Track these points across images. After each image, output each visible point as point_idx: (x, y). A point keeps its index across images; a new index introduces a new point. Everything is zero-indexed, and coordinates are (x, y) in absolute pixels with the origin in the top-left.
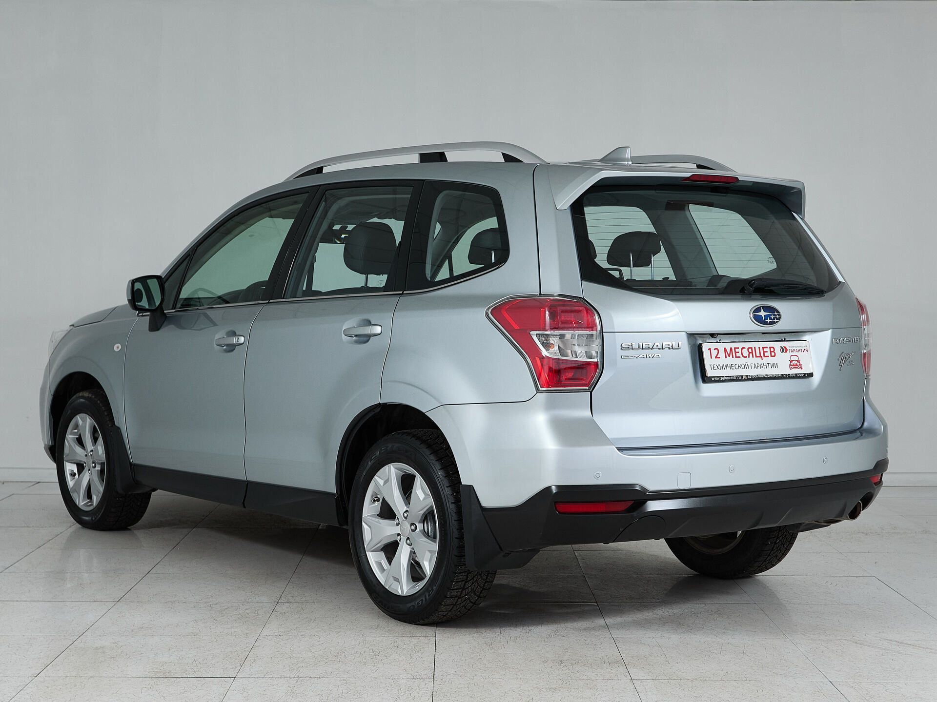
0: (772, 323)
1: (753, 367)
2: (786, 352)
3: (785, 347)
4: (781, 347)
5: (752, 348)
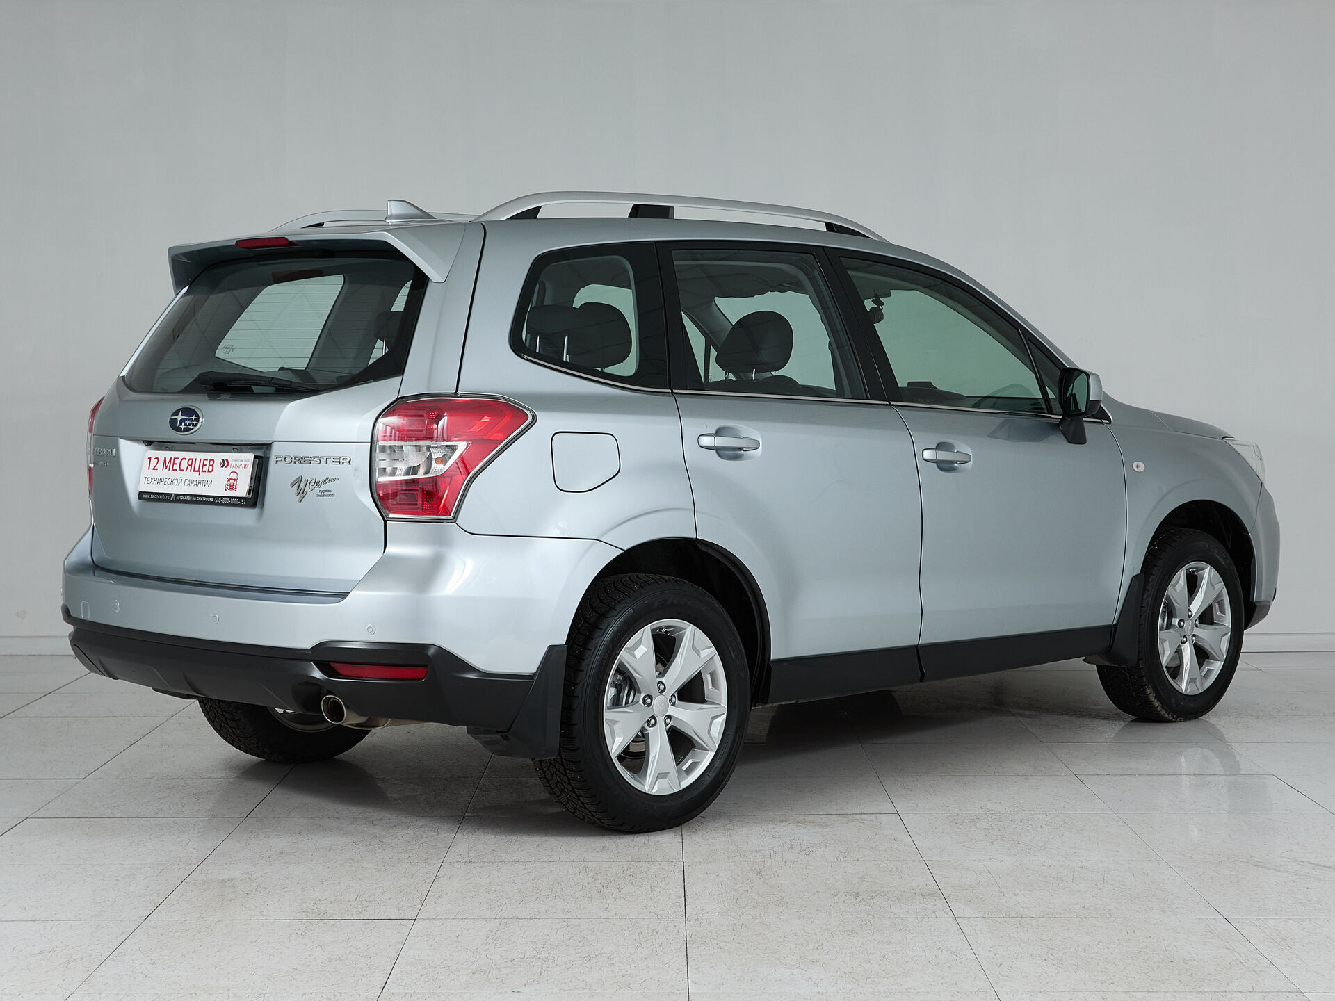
0: (187, 429)
1: (186, 484)
2: (226, 467)
3: (227, 460)
4: (223, 460)
5: (192, 459)
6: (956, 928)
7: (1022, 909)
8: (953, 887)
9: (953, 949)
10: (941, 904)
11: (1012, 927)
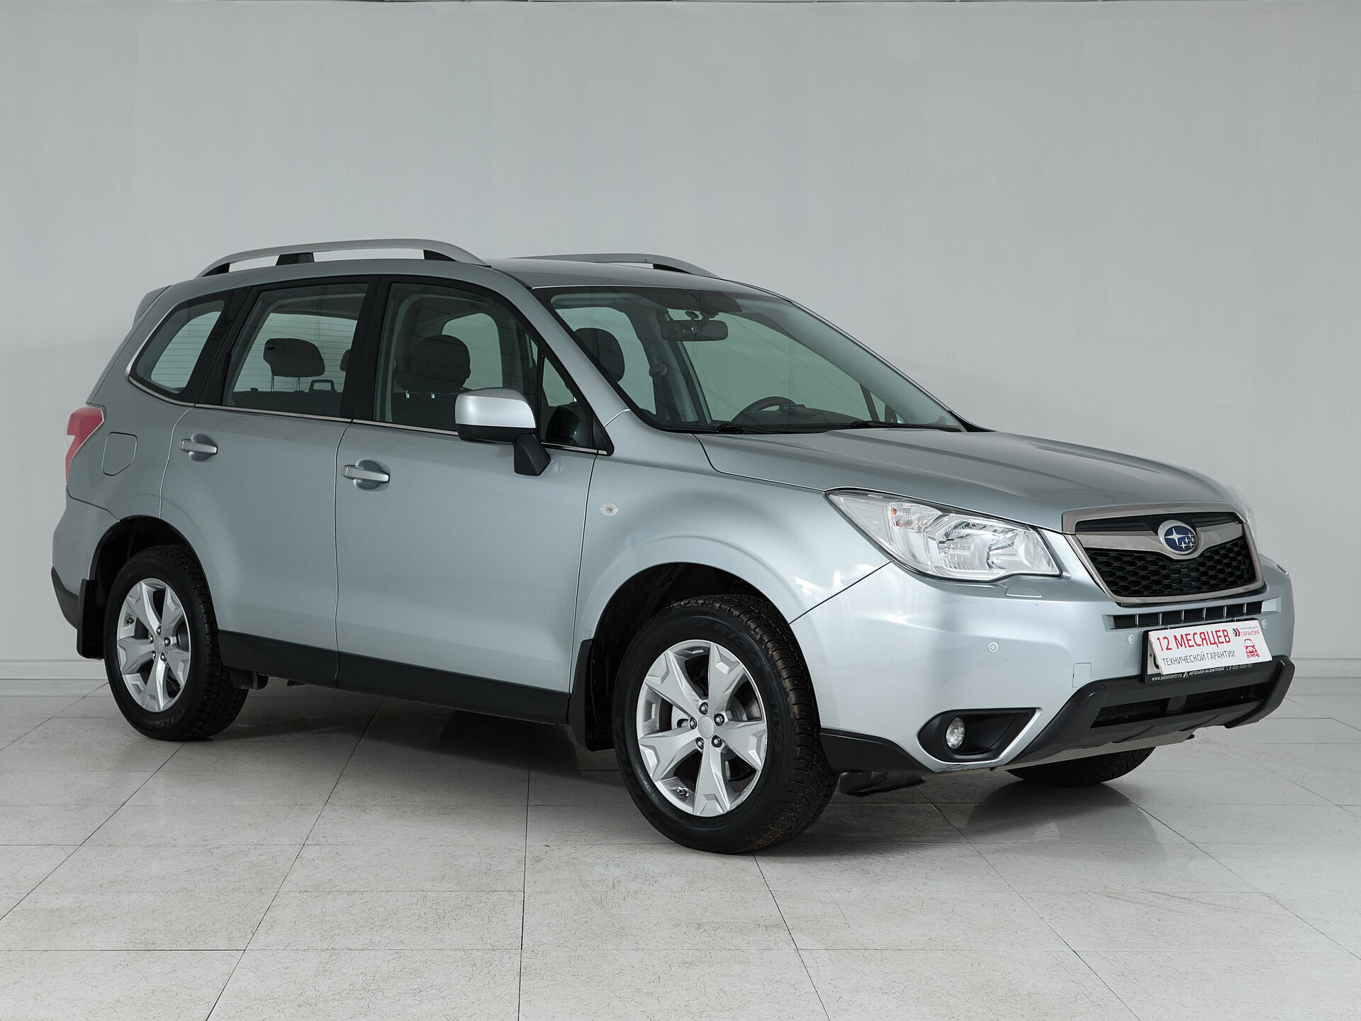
6: (798, 960)
7: (866, 941)
8: (798, 918)
9: (793, 982)
10: (784, 935)
11: (855, 960)
